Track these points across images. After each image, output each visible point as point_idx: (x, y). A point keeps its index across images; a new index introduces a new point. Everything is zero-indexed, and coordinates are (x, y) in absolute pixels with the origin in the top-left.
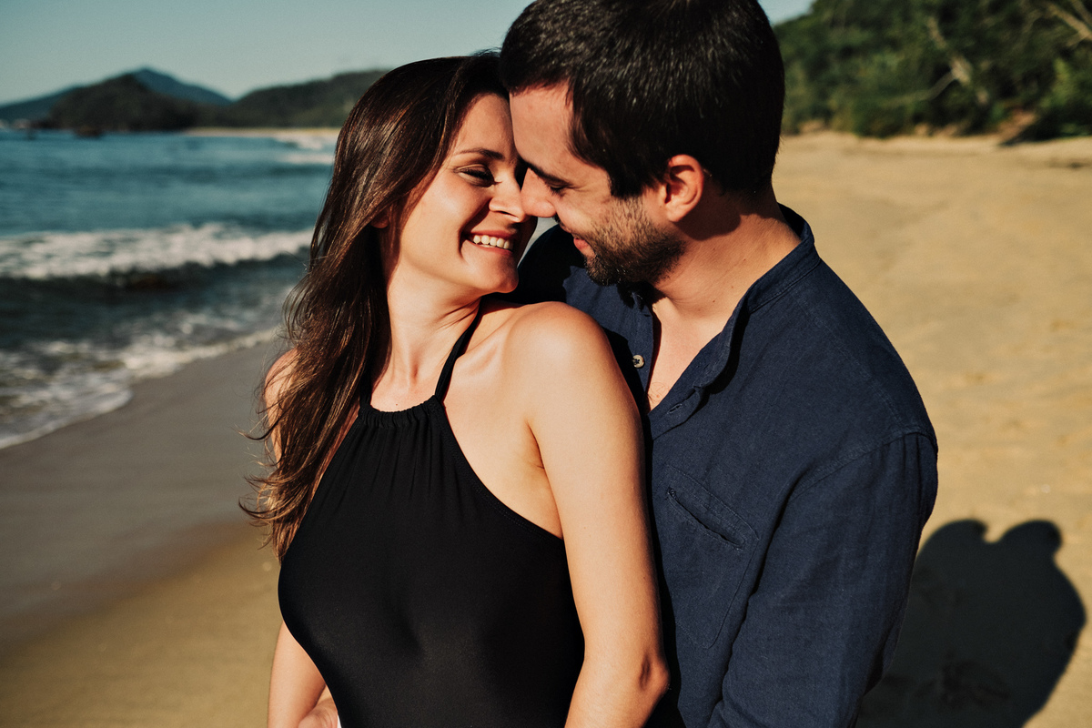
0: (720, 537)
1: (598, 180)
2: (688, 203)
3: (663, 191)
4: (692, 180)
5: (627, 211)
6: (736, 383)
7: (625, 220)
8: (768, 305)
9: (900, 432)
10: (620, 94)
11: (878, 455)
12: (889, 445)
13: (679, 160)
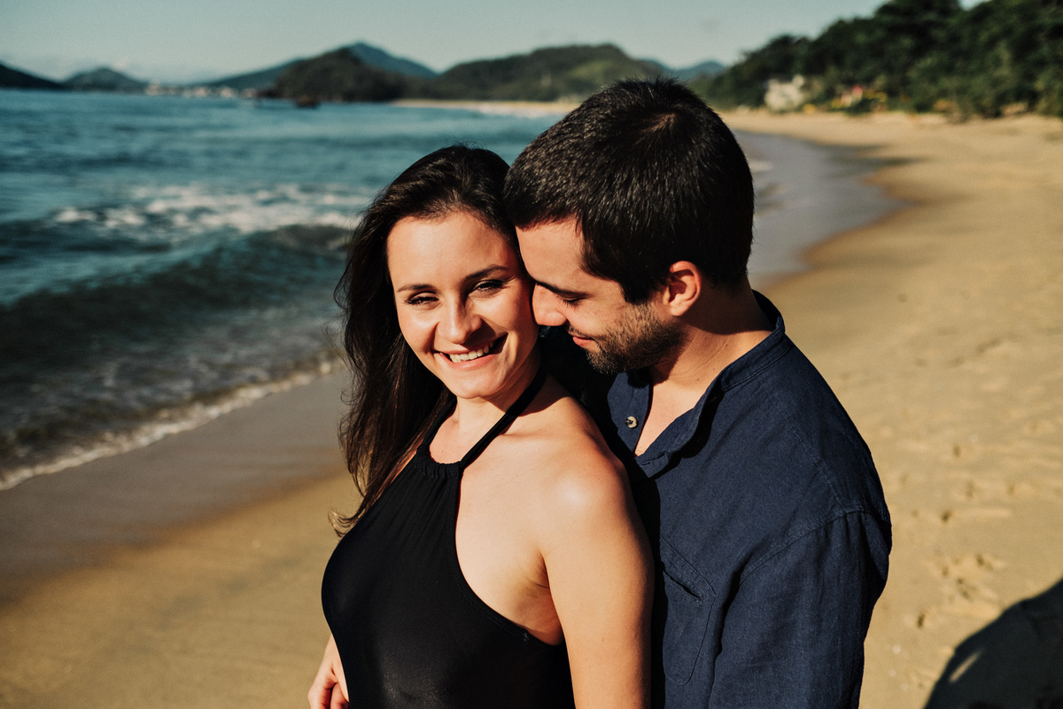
1: (610, 290)
2: (689, 299)
3: (667, 295)
4: (692, 283)
5: (639, 314)
6: (705, 452)
7: (636, 322)
8: (739, 387)
9: (841, 512)
10: (624, 219)
11: (822, 533)
12: (832, 522)
13: (678, 266)
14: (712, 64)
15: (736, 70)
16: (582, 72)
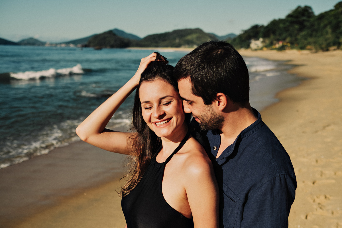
0: (230, 199)
1: (199, 100)
2: (224, 105)
3: (217, 102)
4: (223, 99)
5: (209, 109)
7: (208, 112)
8: (247, 137)
9: (279, 174)
11: (273, 181)
12: (276, 178)
13: (219, 94)
14: (232, 34)
15: (240, 36)
16: (189, 37)
